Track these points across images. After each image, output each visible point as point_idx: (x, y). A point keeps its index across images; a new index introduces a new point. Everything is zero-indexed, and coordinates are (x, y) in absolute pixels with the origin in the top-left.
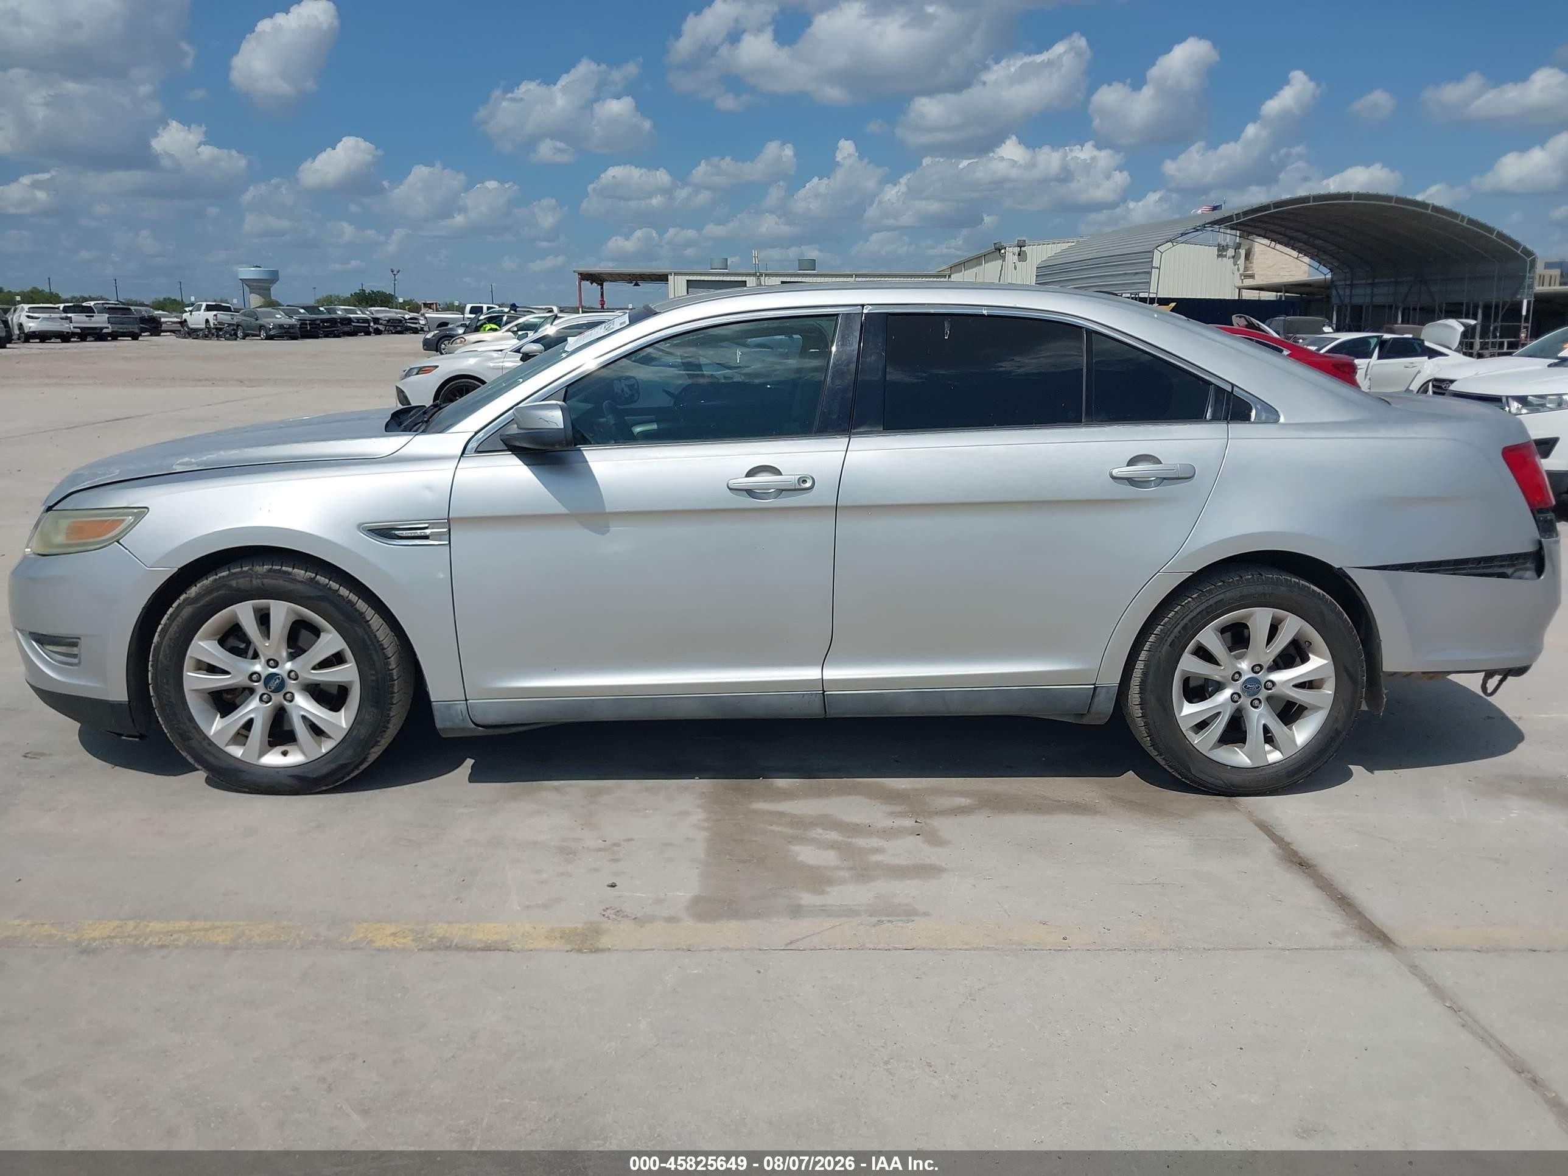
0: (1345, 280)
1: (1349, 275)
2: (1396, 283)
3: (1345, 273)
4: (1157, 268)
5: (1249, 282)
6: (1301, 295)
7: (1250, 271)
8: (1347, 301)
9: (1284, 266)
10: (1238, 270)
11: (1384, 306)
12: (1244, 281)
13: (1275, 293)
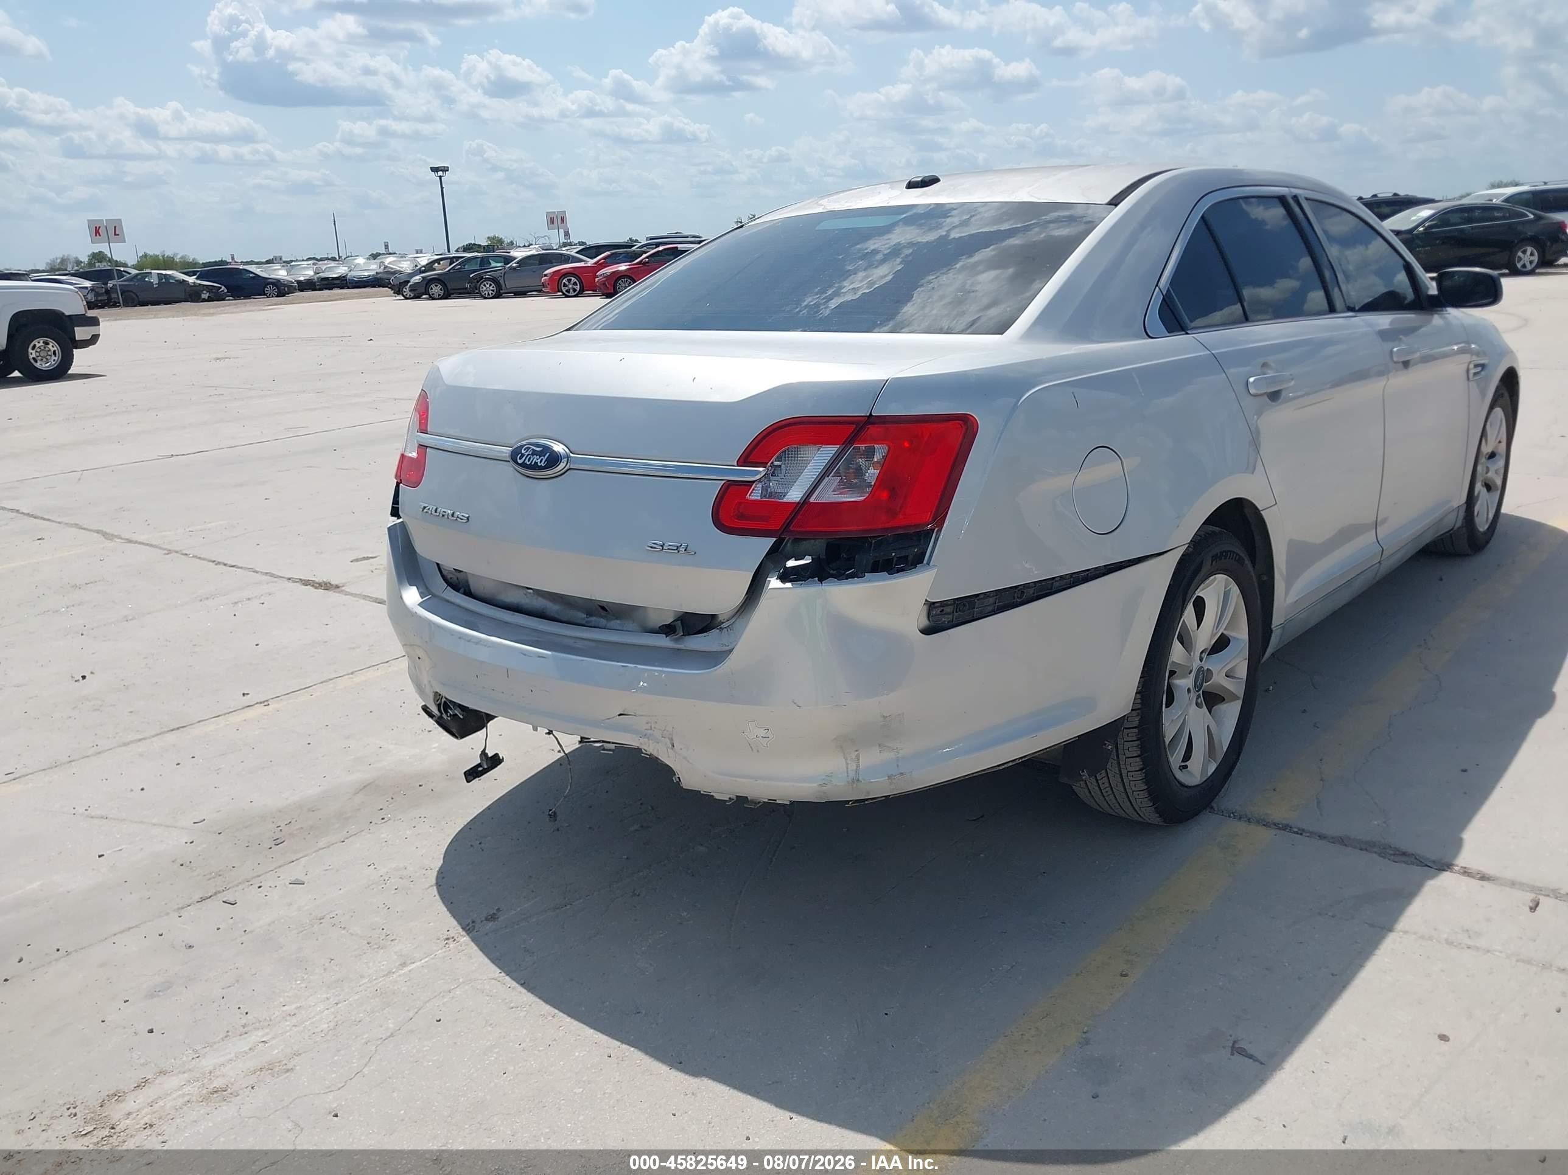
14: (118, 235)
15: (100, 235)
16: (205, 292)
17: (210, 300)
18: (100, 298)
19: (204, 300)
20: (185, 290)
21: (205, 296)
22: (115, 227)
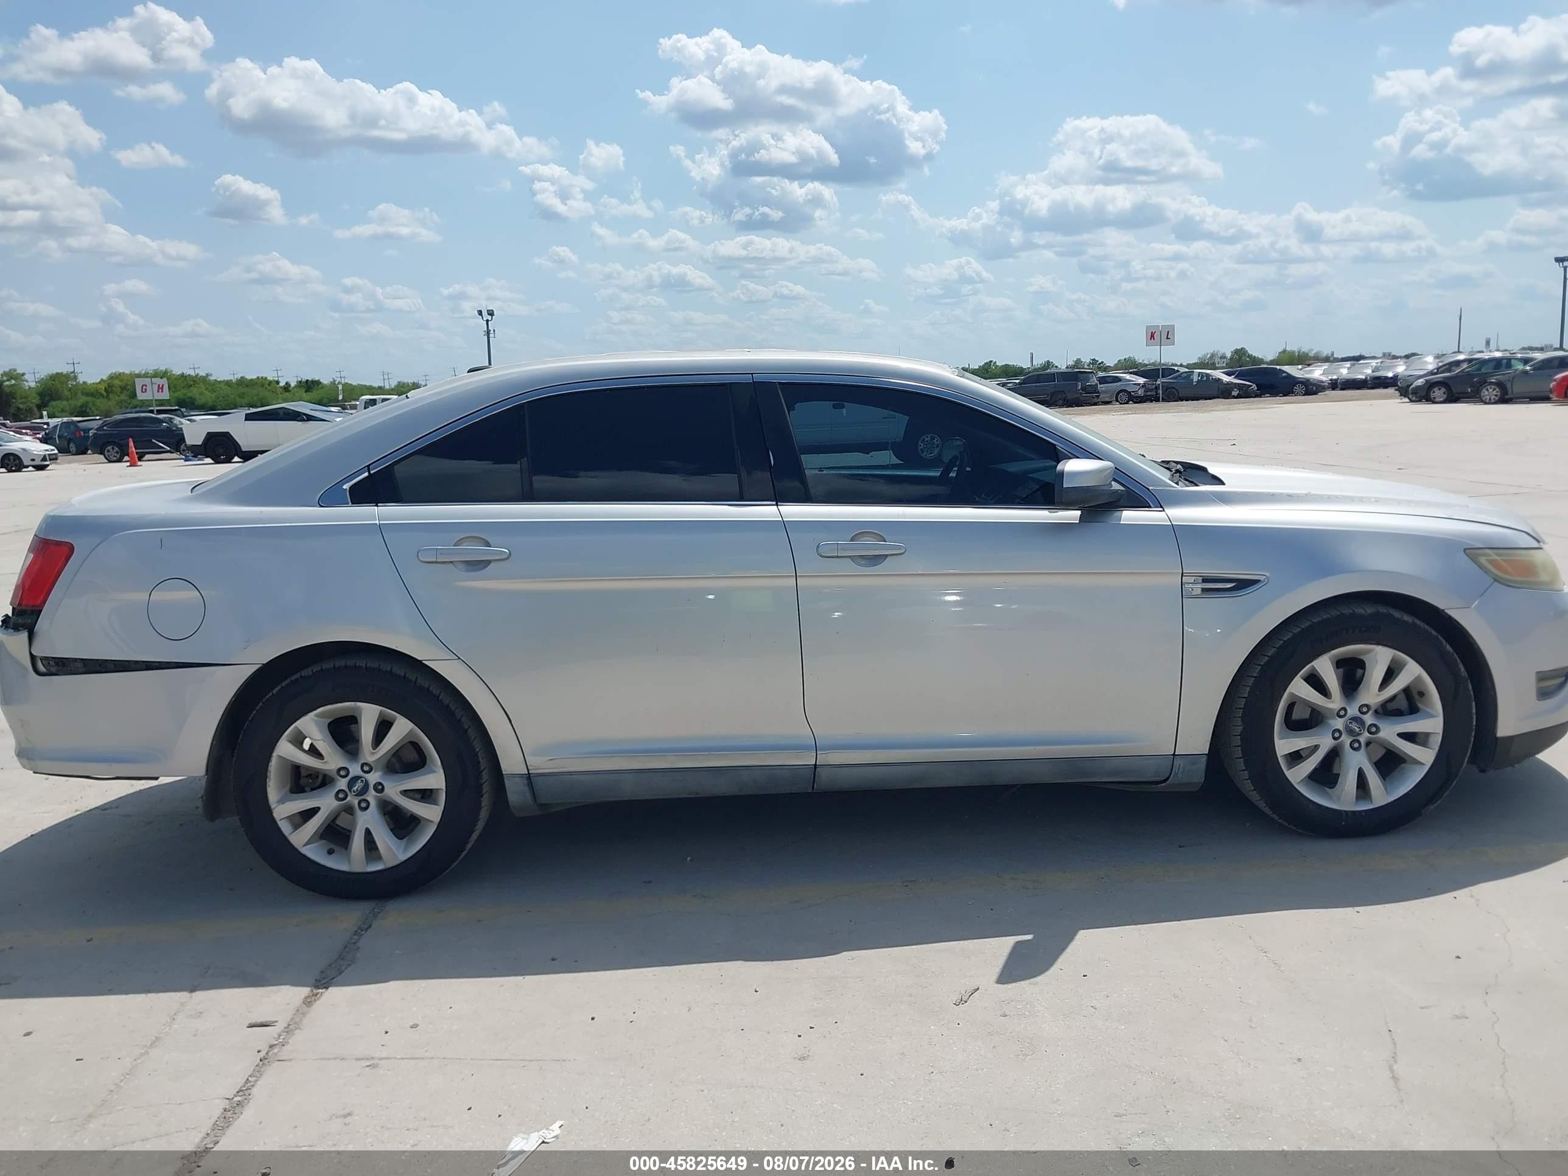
14: (1169, 339)
15: (1154, 339)
16: (1235, 390)
17: (1238, 397)
18: (1148, 393)
19: (1234, 397)
20: (1219, 387)
21: (1235, 393)
22: (1168, 332)
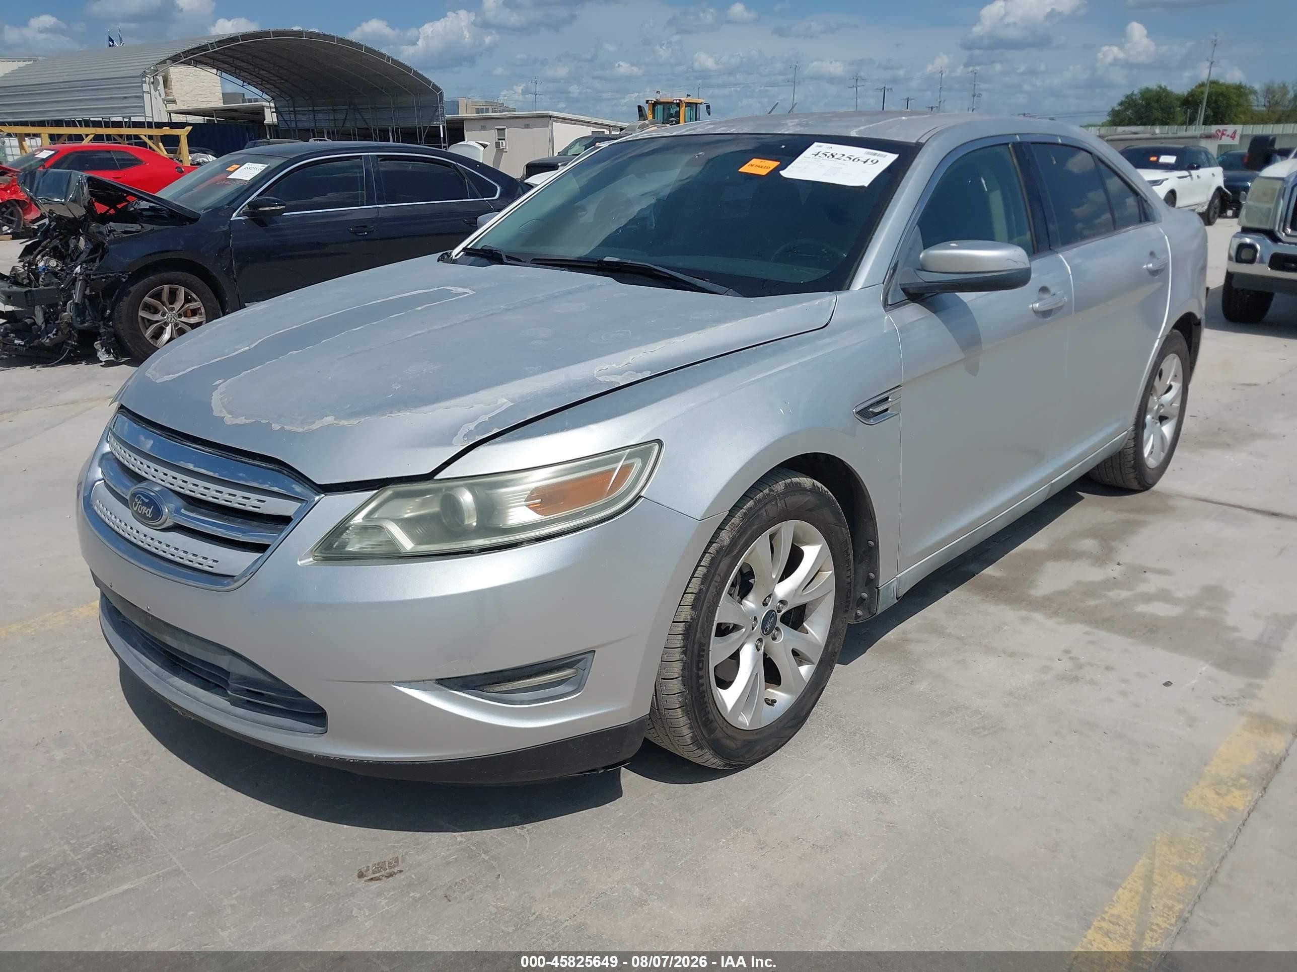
0: (289, 107)
1: (290, 102)
2: (334, 110)
3: (287, 101)
4: (148, 92)
5: (171, 107)
6: (226, 119)
7: (170, 96)
8: (293, 125)
9: (200, 93)
10: (160, 95)
11: (308, 130)
12: (167, 105)
13: (202, 118)
